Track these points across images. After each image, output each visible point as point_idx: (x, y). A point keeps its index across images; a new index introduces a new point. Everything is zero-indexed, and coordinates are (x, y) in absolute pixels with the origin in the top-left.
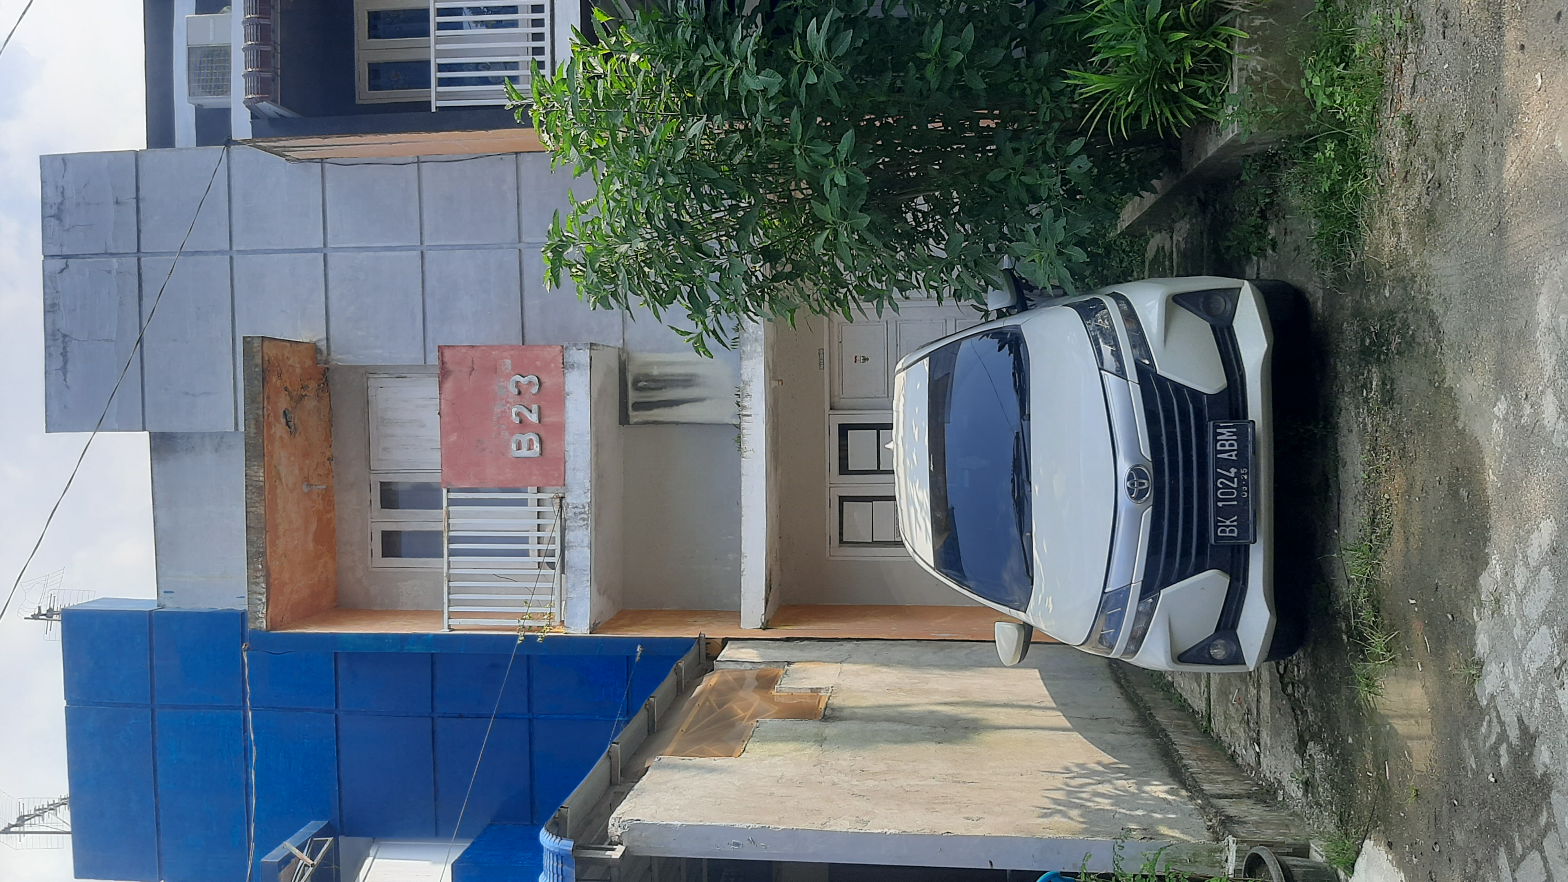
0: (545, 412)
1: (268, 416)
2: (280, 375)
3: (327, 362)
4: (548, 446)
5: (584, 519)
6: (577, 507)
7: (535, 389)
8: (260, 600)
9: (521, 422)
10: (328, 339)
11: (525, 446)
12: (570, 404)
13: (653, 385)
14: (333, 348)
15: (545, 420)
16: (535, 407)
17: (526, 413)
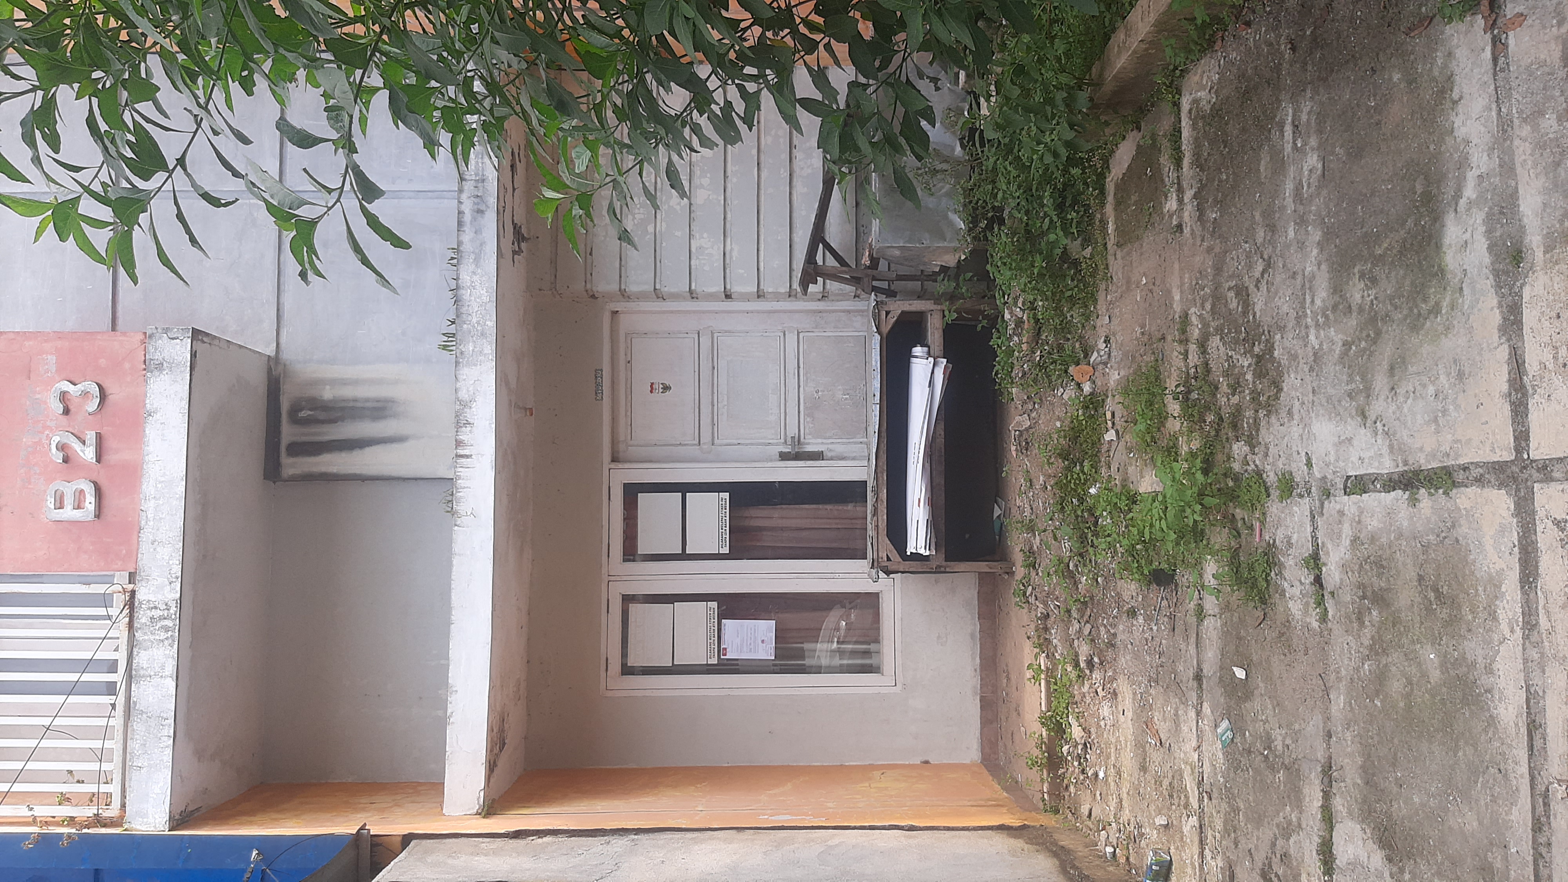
0: (111, 443)
4: (112, 501)
5: (166, 629)
6: (156, 608)
7: (93, 405)
9: (66, 460)
11: (69, 501)
12: (151, 431)
13: (322, 415)
15: (111, 457)
16: (90, 436)
17: (76, 446)
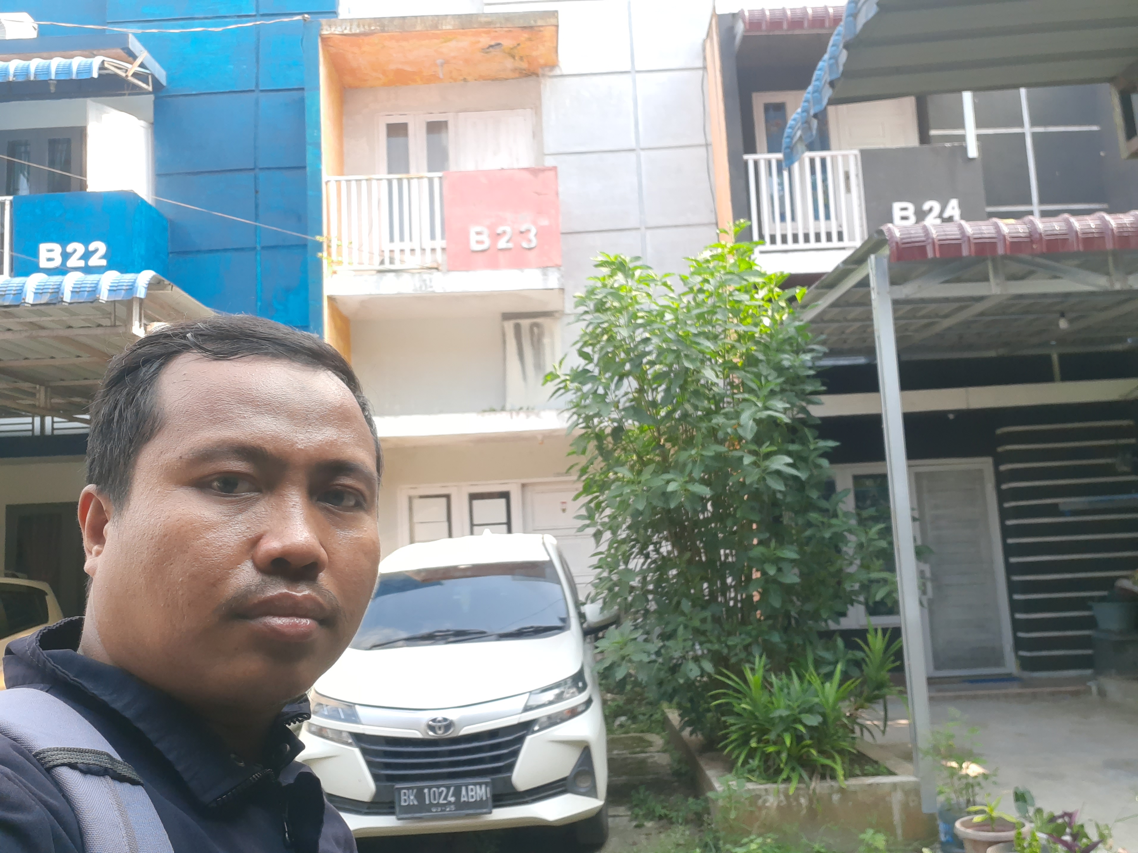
0: (507, 255)
1: (496, 32)
2: (530, 40)
3: (544, 75)
4: (480, 257)
5: (421, 287)
6: (430, 281)
7: (525, 245)
8: (346, 29)
9: (499, 234)
10: (562, 76)
11: (480, 238)
12: (514, 272)
13: (535, 339)
14: (555, 80)
15: (501, 254)
16: (510, 245)
17: (506, 238)
